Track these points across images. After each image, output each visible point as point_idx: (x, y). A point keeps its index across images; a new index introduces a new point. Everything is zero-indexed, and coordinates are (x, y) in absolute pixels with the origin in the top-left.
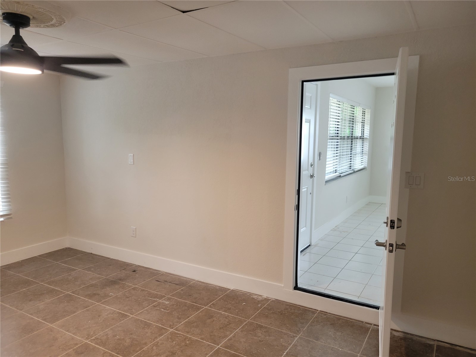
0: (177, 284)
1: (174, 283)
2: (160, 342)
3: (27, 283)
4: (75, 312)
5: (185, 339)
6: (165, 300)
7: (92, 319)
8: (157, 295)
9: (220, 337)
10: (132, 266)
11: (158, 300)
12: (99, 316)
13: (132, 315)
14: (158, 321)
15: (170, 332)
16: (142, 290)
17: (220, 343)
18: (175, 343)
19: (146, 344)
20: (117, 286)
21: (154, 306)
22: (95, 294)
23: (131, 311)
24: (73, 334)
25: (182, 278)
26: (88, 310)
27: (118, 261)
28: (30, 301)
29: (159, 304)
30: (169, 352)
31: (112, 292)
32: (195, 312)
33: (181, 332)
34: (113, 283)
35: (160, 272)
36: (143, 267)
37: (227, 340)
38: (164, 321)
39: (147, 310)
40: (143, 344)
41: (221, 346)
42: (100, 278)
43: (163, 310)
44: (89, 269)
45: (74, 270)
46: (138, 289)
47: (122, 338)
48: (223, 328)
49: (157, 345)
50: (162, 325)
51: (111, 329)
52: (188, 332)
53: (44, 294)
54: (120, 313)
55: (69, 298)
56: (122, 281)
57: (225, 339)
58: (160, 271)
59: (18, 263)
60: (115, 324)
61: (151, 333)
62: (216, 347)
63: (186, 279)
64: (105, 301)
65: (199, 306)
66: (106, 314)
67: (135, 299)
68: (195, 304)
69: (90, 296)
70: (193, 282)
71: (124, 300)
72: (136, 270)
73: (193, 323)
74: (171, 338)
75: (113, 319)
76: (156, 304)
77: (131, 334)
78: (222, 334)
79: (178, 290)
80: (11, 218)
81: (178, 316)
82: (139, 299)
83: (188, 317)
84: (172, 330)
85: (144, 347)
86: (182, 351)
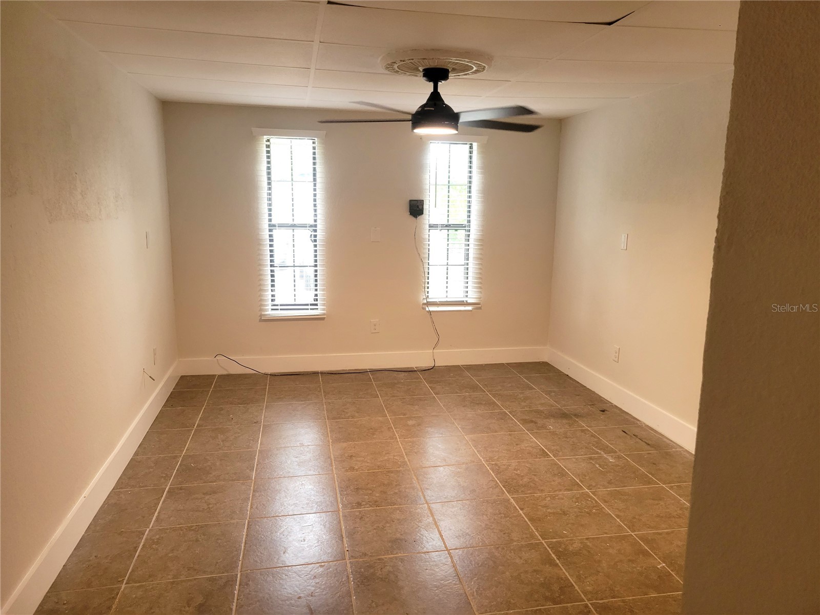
0: (649, 444)
1: (644, 442)
2: (561, 496)
3: (475, 388)
4: (496, 432)
5: (594, 506)
6: (612, 456)
7: (507, 445)
8: (607, 447)
9: (646, 525)
10: (606, 403)
11: (602, 453)
12: (517, 445)
13: (555, 457)
14: (579, 475)
15: (582, 493)
16: (593, 436)
17: (639, 530)
18: (578, 505)
19: (542, 491)
20: (565, 421)
21: (591, 458)
22: (532, 421)
23: (557, 452)
24: (478, 451)
25: (665, 440)
26: (510, 435)
27: (594, 393)
28: (464, 406)
29: (600, 457)
30: (561, 510)
31: (552, 425)
32: (641, 485)
33: (597, 498)
34: (564, 416)
35: (638, 422)
36: (620, 409)
37: (653, 533)
38: (587, 478)
39: (577, 459)
40: (539, 490)
41: (635, 534)
42: (553, 406)
43: (597, 466)
44: (548, 393)
45: (532, 388)
46: (589, 432)
47: (522, 475)
48: (662, 517)
49: (553, 498)
50: (580, 481)
51: (518, 462)
52: (605, 502)
53: (481, 404)
54: (543, 450)
55: (503, 417)
56: (577, 418)
57: (651, 529)
58: (640, 421)
59: (481, 365)
60: (526, 459)
61: (559, 483)
62: (628, 532)
63: (668, 442)
64: (536, 433)
65: (653, 480)
66: (527, 445)
67: (573, 442)
68: (650, 476)
69: (524, 422)
70: (677, 450)
71: (559, 438)
72: (608, 410)
73: (623, 495)
74: (577, 499)
75: (529, 453)
76: (594, 457)
77: (535, 475)
78: (653, 523)
79: (643, 451)
80: (480, 308)
81: (611, 480)
82: (578, 444)
83: (624, 487)
84: (588, 491)
85: (537, 493)
86: (577, 516)
